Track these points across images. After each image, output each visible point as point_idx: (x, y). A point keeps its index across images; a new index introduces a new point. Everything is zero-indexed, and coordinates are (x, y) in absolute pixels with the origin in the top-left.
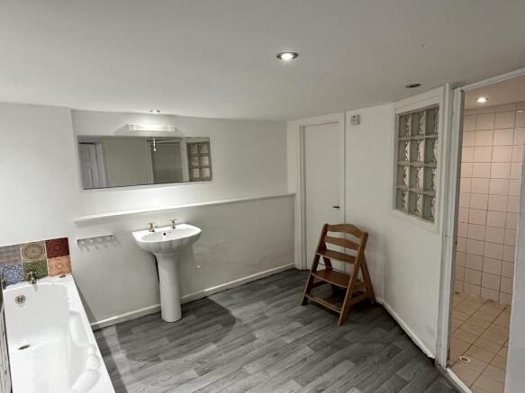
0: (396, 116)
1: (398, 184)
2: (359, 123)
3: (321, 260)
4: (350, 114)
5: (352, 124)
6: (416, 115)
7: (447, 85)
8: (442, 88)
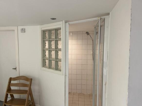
0: (41, 30)
1: (43, 57)
2: (25, 32)
3: (9, 96)
4: (20, 28)
5: (21, 32)
6: (50, 31)
7: (64, 21)
8: (62, 22)
